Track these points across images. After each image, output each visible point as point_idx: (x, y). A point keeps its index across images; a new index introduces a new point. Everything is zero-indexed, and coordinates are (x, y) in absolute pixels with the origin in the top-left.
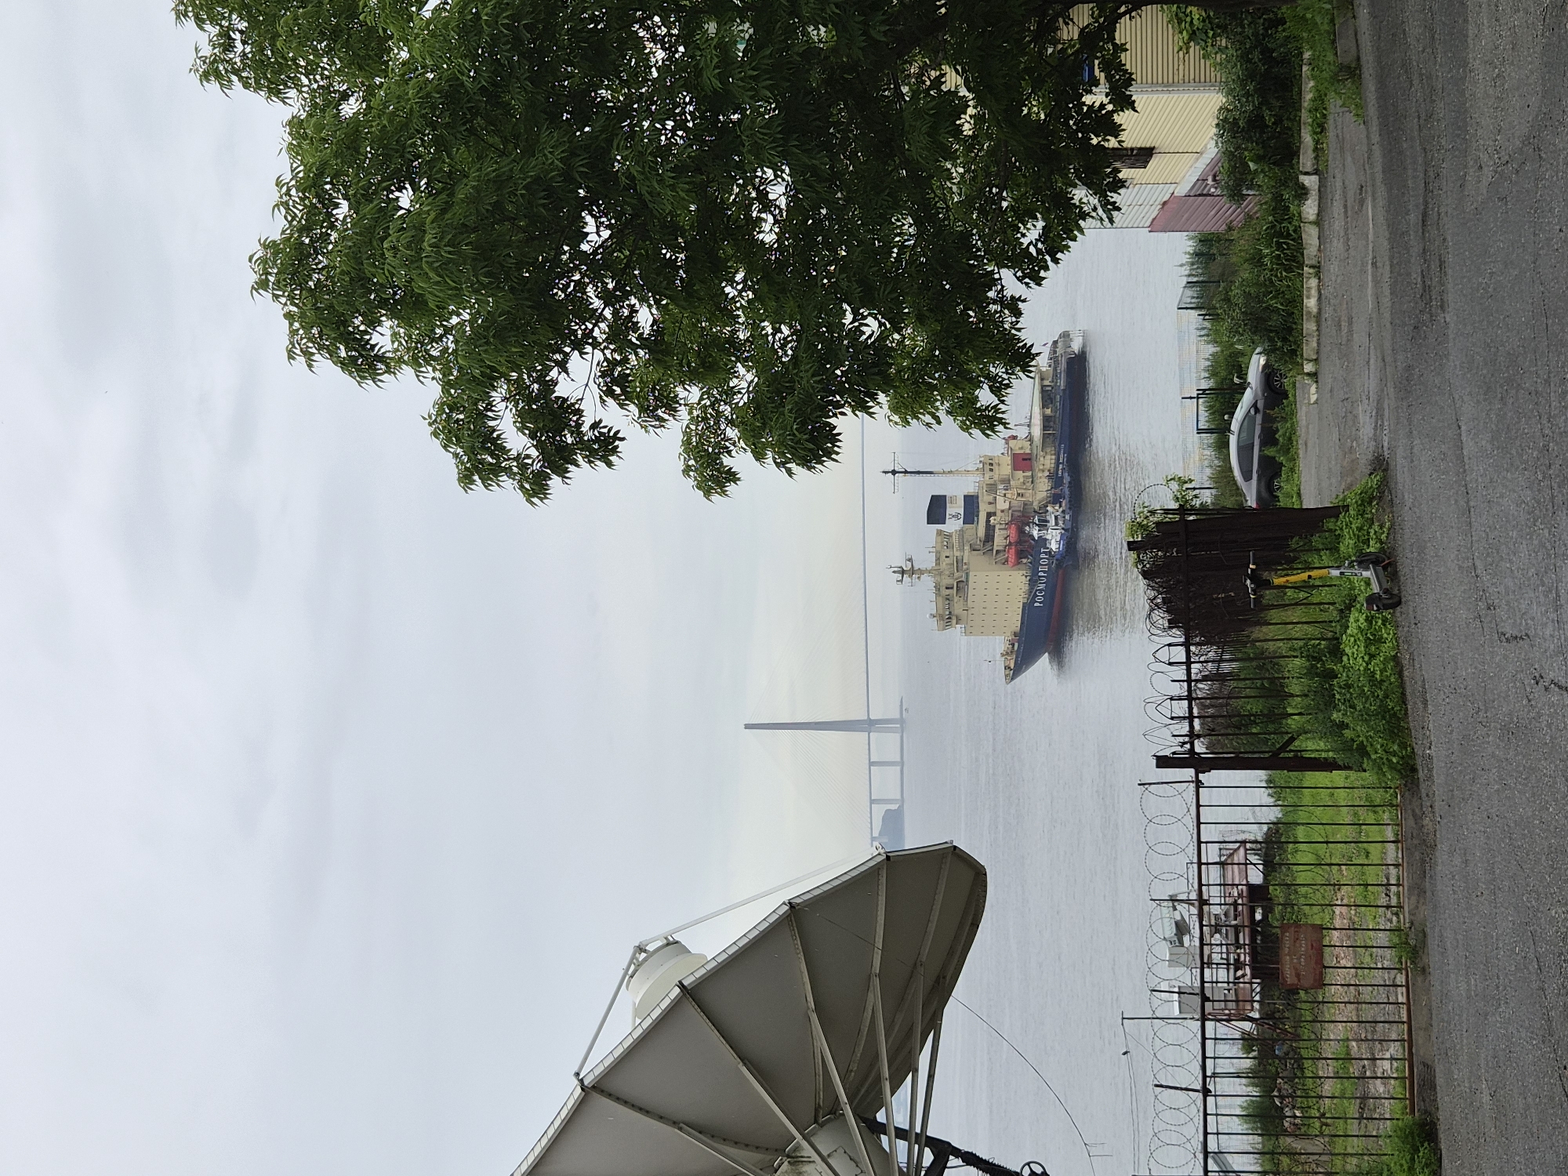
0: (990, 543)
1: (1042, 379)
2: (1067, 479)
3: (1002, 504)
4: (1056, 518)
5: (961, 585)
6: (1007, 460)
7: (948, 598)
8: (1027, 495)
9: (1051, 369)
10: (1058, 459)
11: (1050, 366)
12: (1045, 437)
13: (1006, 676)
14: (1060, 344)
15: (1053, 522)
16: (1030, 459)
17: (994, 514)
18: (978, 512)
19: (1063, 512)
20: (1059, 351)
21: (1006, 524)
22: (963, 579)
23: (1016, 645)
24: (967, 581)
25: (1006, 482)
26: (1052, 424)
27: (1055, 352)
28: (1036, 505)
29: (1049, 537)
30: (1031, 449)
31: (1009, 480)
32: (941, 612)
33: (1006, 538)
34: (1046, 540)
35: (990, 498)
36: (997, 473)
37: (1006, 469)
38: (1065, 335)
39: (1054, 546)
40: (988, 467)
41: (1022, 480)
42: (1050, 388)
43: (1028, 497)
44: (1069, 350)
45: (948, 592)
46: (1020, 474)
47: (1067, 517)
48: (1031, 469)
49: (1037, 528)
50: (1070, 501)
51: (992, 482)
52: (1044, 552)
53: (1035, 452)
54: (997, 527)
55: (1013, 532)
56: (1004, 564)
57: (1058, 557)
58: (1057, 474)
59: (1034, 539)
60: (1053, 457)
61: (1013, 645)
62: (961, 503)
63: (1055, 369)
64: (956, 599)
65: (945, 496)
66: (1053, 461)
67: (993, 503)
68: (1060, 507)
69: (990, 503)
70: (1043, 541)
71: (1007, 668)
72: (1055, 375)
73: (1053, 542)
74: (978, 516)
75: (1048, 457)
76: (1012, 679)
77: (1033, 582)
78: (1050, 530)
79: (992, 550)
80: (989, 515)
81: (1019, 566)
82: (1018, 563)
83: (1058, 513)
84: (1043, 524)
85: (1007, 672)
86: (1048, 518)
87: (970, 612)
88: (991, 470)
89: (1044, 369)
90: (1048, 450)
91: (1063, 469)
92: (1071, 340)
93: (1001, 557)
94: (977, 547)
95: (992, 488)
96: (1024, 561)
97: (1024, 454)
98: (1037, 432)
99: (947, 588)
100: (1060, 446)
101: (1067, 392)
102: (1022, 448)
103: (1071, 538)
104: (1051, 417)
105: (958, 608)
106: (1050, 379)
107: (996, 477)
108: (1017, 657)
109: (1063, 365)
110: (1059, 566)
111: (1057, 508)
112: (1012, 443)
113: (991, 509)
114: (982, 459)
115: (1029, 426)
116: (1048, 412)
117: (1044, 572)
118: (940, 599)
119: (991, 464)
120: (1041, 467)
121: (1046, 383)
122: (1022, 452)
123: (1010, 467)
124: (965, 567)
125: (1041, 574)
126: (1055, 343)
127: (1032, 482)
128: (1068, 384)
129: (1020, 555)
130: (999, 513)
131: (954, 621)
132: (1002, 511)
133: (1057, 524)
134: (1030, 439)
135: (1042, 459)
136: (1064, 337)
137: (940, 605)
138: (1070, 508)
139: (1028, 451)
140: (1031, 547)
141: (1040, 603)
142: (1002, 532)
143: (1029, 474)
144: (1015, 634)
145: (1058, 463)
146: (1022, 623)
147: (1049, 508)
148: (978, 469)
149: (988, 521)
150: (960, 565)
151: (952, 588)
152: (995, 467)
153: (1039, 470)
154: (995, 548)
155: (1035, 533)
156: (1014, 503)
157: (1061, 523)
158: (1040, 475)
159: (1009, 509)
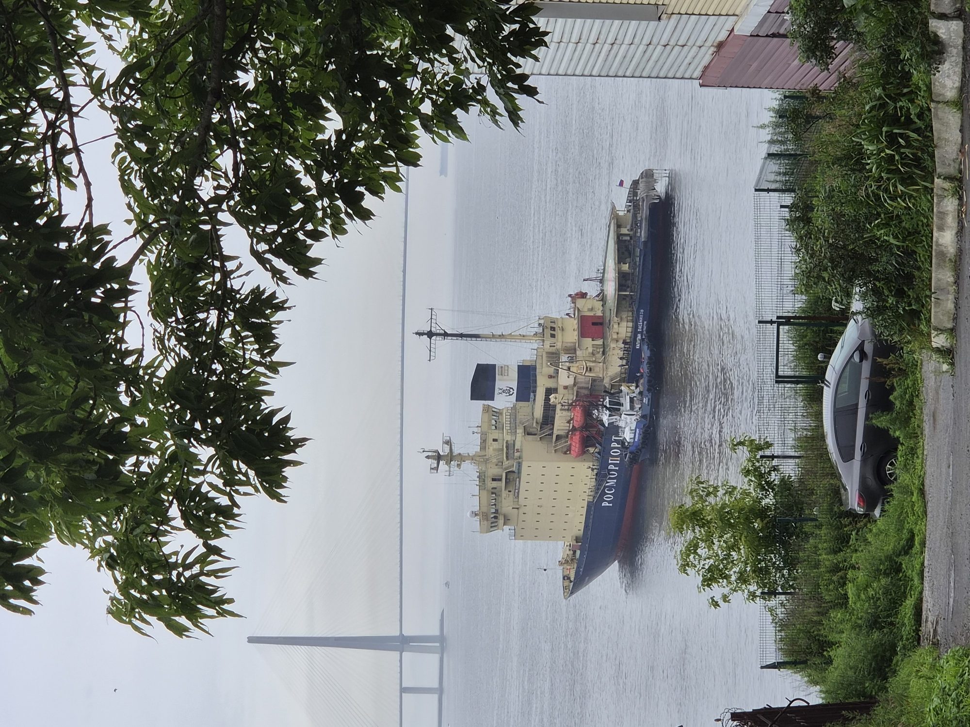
0: (549, 426)
1: (619, 226)
2: (646, 353)
3: (565, 379)
4: (632, 400)
5: (511, 477)
6: (573, 324)
7: (494, 492)
8: (597, 369)
9: (630, 215)
10: (635, 328)
11: (628, 211)
12: (620, 299)
13: (565, 588)
14: (641, 185)
15: (627, 405)
16: (601, 324)
17: (555, 390)
18: (536, 387)
19: (641, 393)
20: (641, 193)
21: (571, 404)
22: (514, 469)
23: (578, 552)
24: (519, 472)
25: (571, 351)
26: (629, 283)
27: (635, 194)
28: (607, 382)
29: (621, 424)
30: (603, 311)
31: (575, 350)
32: (485, 509)
33: (569, 422)
34: (618, 427)
35: (551, 370)
36: (560, 339)
37: (571, 335)
38: (648, 175)
39: (628, 436)
40: (548, 332)
41: (590, 350)
42: (628, 238)
43: (598, 372)
44: (653, 193)
45: (495, 484)
46: (588, 342)
47: (645, 400)
48: (603, 336)
49: (608, 412)
50: (649, 381)
51: (553, 350)
52: (616, 441)
53: (608, 314)
54: (559, 407)
55: (578, 415)
56: (565, 453)
57: (633, 449)
58: (635, 345)
59: (603, 425)
60: (630, 324)
61: (575, 552)
62: (515, 375)
63: (635, 216)
64: (504, 493)
65: (495, 365)
66: (630, 330)
67: (554, 376)
68: (637, 387)
69: (551, 377)
70: (615, 429)
71: (566, 578)
72: (635, 224)
73: (627, 430)
74: (534, 392)
75: (624, 324)
76: (572, 593)
77: (601, 475)
78: (623, 416)
79: (551, 435)
80: (549, 391)
81: (585, 456)
82: (583, 452)
83: (634, 395)
84: (615, 409)
85: (567, 583)
86: (622, 400)
87: (521, 511)
88: (553, 336)
89: (621, 214)
90: (624, 316)
91: (642, 340)
92: (655, 181)
93: (562, 444)
94: (531, 430)
95: (554, 357)
96: (591, 450)
97: (595, 317)
98: (611, 288)
99: (494, 480)
100: (638, 311)
101: (649, 245)
102: (592, 309)
103: (649, 427)
104: (629, 274)
105: (507, 504)
106: (629, 227)
107: (559, 345)
108: (578, 568)
109: (644, 212)
110: (634, 459)
111: (633, 388)
112: (580, 303)
113: (551, 384)
114: (542, 322)
115: (602, 281)
116: (625, 267)
117: (615, 465)
118: (484, 494)
119: (553, 329)
120: (615, 336)
121: (624, 231)
122: (591, 314)
123: (576, 333)
124: (517, 454)
125: (611, 467)
126: (635, 183)
127: (604, 353)
128: (651, 235)
129: (586, 443)
130: (561, 390)
131: (501, 521)
132: (566, 388)
133: (632, 408)
134: (602, 297)
135: (616, 326)
136: (646, 176)
137: (484, 502)
138: (649, 390)
139: (600, 314)
140: (599, 432)
141: (609, 502)
142: (565, 413)
143: (600, 342)
144: (577, 539)
145: (635, 332)
146: (586, 526)
147: (623, 388)
148: (536, 334)
149: (547, 399)
150: (511, 452)
151: (500, 480)
152: (558, 333)
153: (613, 340)
154: (556, 433)
155: (605, 418)
156: (581, 379)
157: (637, 406)
158: (613, 345)
159: (575, 385)
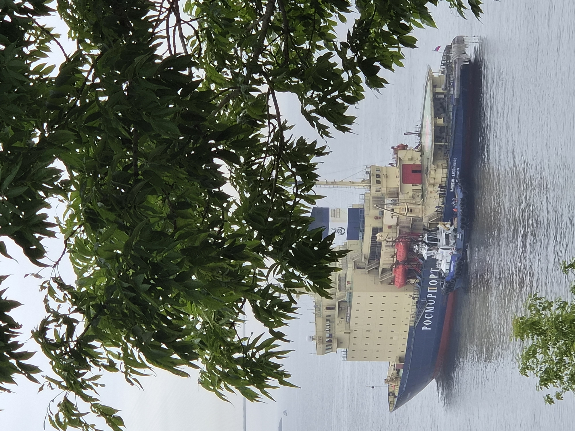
0: (376, 262)
1: (434, 86)
2: (459, 195)
3: (389, 220)
4: (447, 236)
5: (343, 305)
6: (396, 172)
7: (329, 319)
8: (417, 211)
9: (444, 77)
10: (450, 174)
11: (443, 73)
12: (437, 149)
13: (390, 403)
14: (454, 50)
15: (443, 241)
16: (420, 171)
17: (381, 230)
18: (364, 227)
19: (455, 230)
20: (454, 57)
21: (395, 241)
22: (346, 299)
23: (402, 371)
24: (350, 302)
25: (395, 195)
26: (444, 135)
27: (448, 58)
28: (425, 222)
29: (439, 257)
30: (422, 161)
31: (398, 194)
32: (320, 334)
33: (393, 257)
34: (435, 260)
35: (377, 213)
36: (385, 185)
37: (394, 182)
38: (460, 41)
39: (444, 268)
40: (374, 179)
41: (411, 194)
42: (443, 96)
43: (418, 212)
44: (464, 56)
45: (329, 312)
46: (409, 187)
47: (459, 236)
48: (421, 182)
49: (426, 247)
50: (462, 220)
51: (379, 194)
52: (434, 273)
53: (425, 163)
54: (384, 244)
55: (400, 250)
56: (390, 284)
57: (448, 279)
58: (449, 189)
59: (423, 259)
60: (445, 171)
61: (398, 371)
62: (345, 216)
63: (448, 76)
64: (337, 320)
65: (328, 209)
66: (445, 175)
67: (380, 217)
68: (452, 225)
69: (377, 218)
70: (432, 262)
71: (391, 394)
72: (449, 83)
73: (443, 263)
74: (363, 231)
75: (440, 171)
76: (396, 407)
77: (421, 303)
78: (440, 250)
79: (377, 268)
80: (375, 231)
81: (407, 287)
82: (405, 282)
83: (449, 232)
84: (433, 244)
85: (391, 399)
86: (439, 237)
87: (352, 335)
88: (378, 182)
89: (436, 75)
90: (440, 163)
91: (456, 184)
92: (466, 46)
93: (387, 277)
94: (361, 265)
95: (379, 201)
96: (412, 281)
97: (414, 165)
98: (428, 141)
99: (328, 308)
100: (452, 159)
101: (461, 101)
102: (412, 159)
103: (462, 259)
104: (444, 127)
105: (339, 331)
106: (443, 87)
107: (383, 190)
108: (402, 384)
109: (457, 73)
110: (450, 287)
111: (448, 226)
112: (402, 153)
113: (377, 224)
114: (369, 170)
115: (420, 135)
116: (441, 121)
117: (433, 294)
118: (320, 321)
119: (378, 176)
120: (432, 181)
121: (439, 90)
122: (411, 163)
123: (398, 179)
124: (348, 286)
125: (430, 296)
126: (449, 48)
127: (422, 196)
128: (463, 93)
129: (408, 275)
130: (385, 229)
131: (335, 344)
132: (390, 227)
133: (447, 243)
134: (421, 149)
135: (433, 172)
136: (458, 42)
137: (320, 327)
138: (462, 227)
139: (418, 163)
140: (419, 266)
141: (428, 326)
142: (389, 249)
143: (419, 187)
144: (401, 360)
145: (449, 177)
146: (408, 348)
147: (439, 226)
148: (364, 181)
149: (374, 237)
150: (343, 284)
151: (334, 308)
152: (383, 179)
153: (430, 184)
154: (381, 267)
155: (425, 252)
156: (403, 219)
157: (452, 242)
158: (430, 189)
159: (397, 225)
